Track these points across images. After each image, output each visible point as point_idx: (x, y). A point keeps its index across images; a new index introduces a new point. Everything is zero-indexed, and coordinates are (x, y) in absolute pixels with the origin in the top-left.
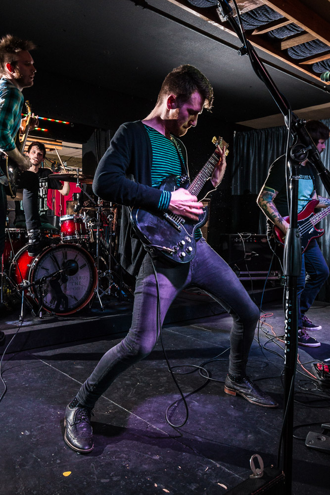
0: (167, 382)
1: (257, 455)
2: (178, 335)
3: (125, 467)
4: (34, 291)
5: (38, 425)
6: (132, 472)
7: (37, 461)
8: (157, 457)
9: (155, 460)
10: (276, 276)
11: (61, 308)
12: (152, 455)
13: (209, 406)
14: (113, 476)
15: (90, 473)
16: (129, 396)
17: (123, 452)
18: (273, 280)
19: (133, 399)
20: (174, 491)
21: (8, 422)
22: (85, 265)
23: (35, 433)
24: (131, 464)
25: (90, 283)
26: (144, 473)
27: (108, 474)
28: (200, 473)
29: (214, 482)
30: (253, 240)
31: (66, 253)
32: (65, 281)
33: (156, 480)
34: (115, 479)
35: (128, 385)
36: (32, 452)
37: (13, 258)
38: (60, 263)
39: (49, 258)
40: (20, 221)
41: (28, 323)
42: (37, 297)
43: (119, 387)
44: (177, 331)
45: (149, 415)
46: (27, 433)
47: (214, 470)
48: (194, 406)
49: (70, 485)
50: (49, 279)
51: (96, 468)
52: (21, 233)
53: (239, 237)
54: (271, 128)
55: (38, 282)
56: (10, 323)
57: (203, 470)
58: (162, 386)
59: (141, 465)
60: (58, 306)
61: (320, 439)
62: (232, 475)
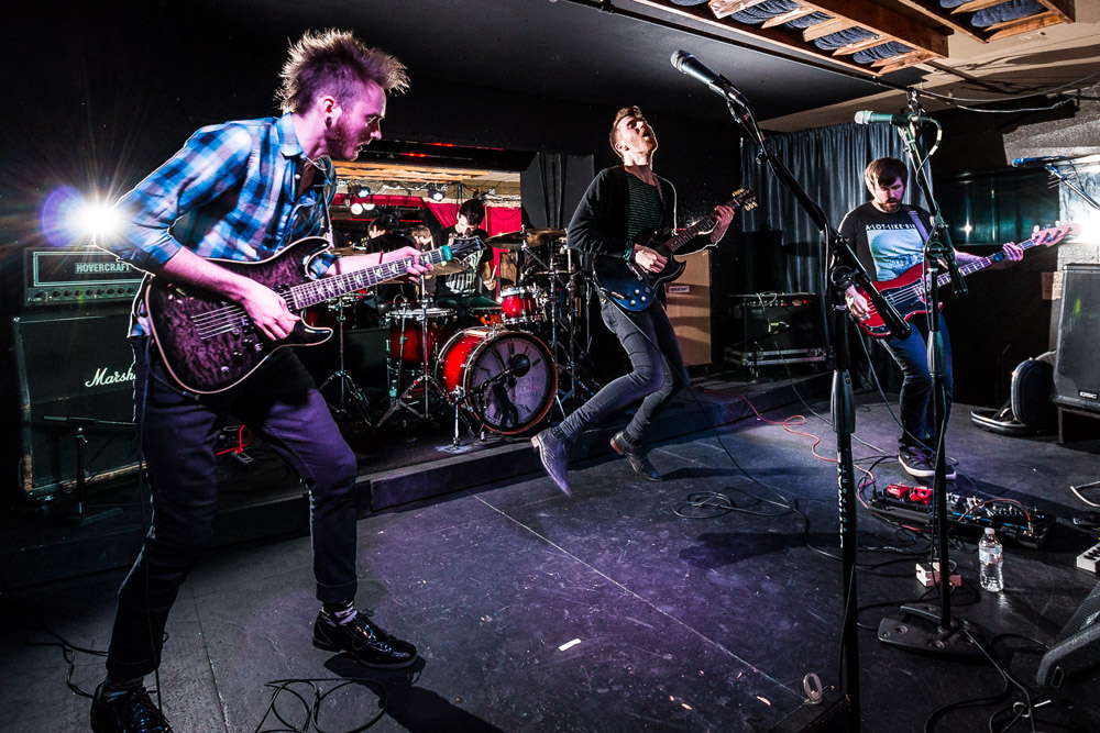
0: (671, 538)
1: (812, 675)
2: (677, 458)
3: (626, 670)
4: (473, 403)
5: (501, 607)
6: (638, 679)
7: (508, 661)
8: (669, 657)
9: (666, 660)
10: (819, 356)
11: (509, 424)
12: (661, 653)
13: (735, 577)
14: (612, 684)
15: (581, 680)
16: (619, 561)
17: (621, 648)
18: (814, 363)
19: (626, 566)
20: (698, 708)
21: (461, 603)
22: (539, 360)
23: (500, 619)
24: (635, 667)
25: (547, 385)
26: (653, 681)
27: (606, 681)
28: (731, 681)
29: (751, 694)
30: (779, 303)
31: (513, 345)
32: (512, 384)
33: (671, 690)
34: (615, 688)
35: (615, 544)
36: (501, 647)
37: (439, 352)
38: (505, 361)
39: (490, 354)
40: (442, 296)
41: (466, 448)
42: (476, 410)
43: (604, 546)
44: (676, 451)
45: (651, 592)
46: (490, 619)
47: (750, 677)
48: (712, 576)
49: (558, 697)
50: (492, 384)
51: (589, 672)
52: (447, 317)
53: (757, 300)
54: (796, 133)
55: (478, 390)
56: (441, 449)
57: (735, 677)
58: (664, 545)
59: (649, 668)
60: (504, 421)
61: (899, 630)
62: (776, 684)
